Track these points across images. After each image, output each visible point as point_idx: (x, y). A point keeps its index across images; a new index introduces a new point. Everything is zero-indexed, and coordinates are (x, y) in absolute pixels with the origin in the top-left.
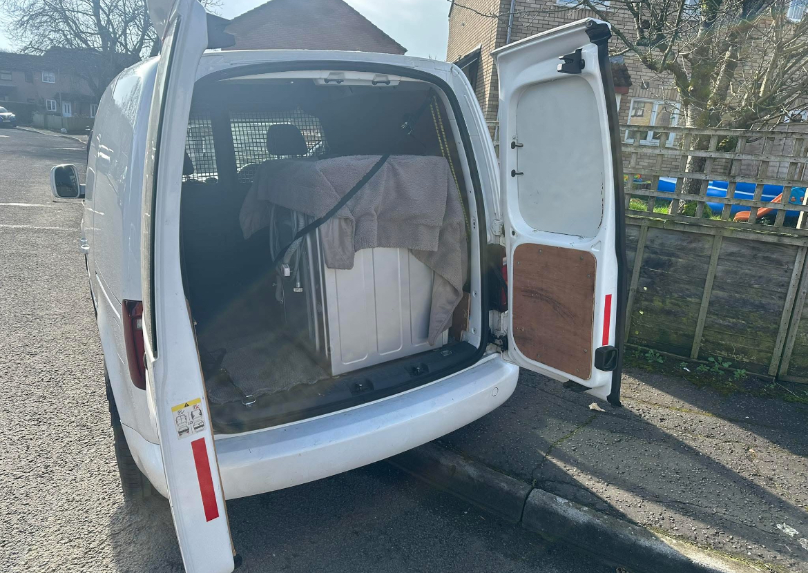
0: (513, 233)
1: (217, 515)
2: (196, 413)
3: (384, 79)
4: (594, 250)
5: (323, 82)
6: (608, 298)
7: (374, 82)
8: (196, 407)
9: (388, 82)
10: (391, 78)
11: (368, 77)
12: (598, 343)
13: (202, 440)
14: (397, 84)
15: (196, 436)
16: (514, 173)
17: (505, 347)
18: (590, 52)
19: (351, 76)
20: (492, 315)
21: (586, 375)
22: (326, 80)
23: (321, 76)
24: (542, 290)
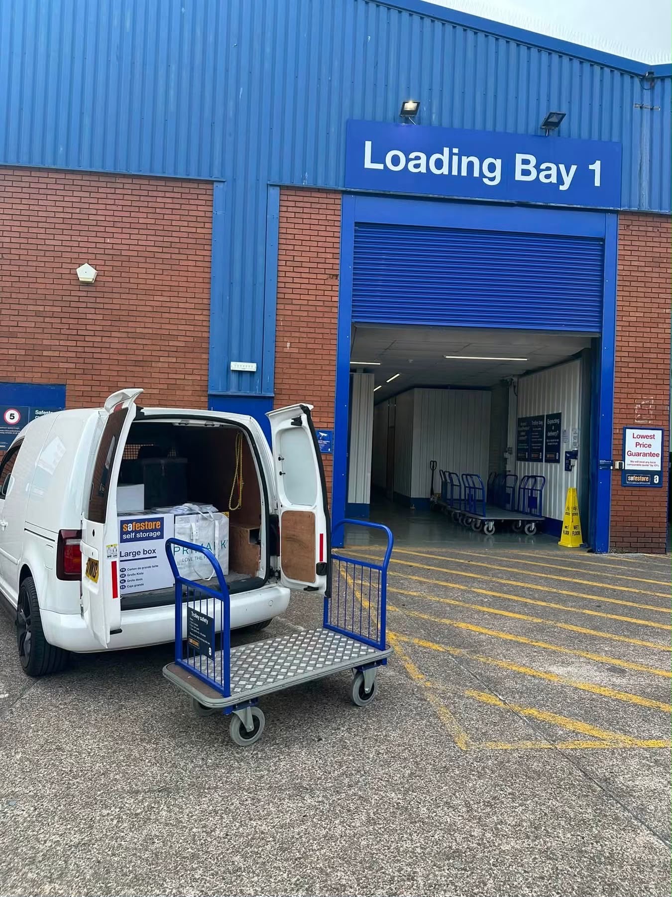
0: (282, 506)
1: (117, 597)
2: (115, 550)
3: (211, 424)
4: (314, 511)
5: (178, 425)
6: (321, 536)
7: (206, 425)
8: (115, 547)
9: (214, 425)
10: (215, 423)
11: (203, 422)
12: (318, 561)
13: (116, 562)
14: (218, 426)
15: (114, 560)
16: (281, 473)
17: (279, 577)
18: (304, 417)
19: (192, 422)
20: (272, 558)
21: (313, 580)
22: (179, 423)
23: (176, 421)
24: (294, 535)
